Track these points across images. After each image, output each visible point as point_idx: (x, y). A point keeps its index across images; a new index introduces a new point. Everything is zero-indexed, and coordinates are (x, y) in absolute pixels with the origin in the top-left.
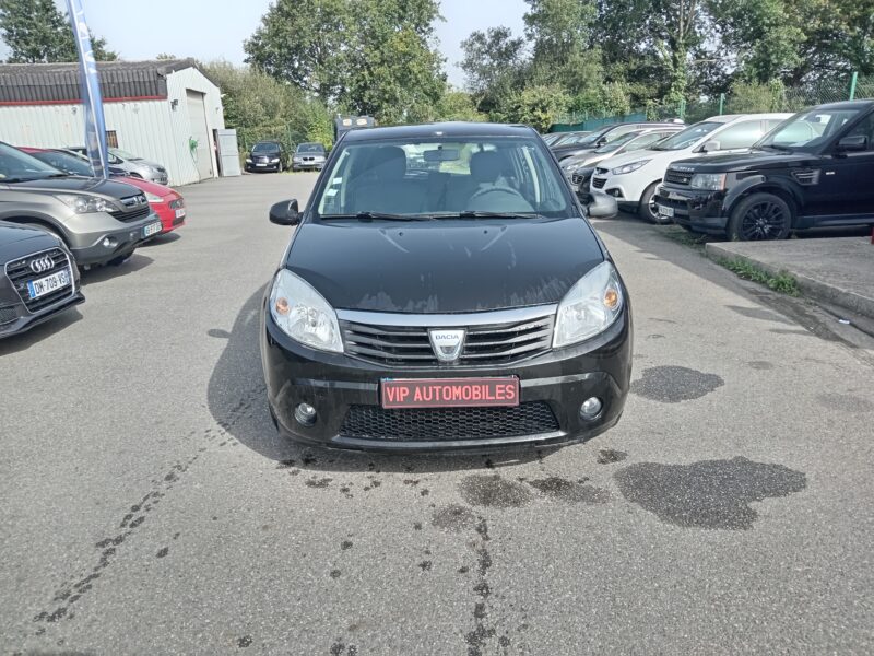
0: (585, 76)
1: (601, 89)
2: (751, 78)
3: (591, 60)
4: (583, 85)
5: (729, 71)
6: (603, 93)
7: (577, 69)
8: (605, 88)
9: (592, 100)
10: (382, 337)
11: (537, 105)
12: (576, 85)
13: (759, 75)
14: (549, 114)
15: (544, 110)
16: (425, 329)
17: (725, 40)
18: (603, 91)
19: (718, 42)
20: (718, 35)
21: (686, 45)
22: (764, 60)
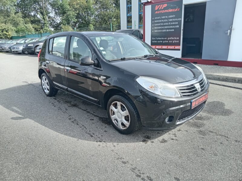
0: (18, 22)
1: (25, 26)
2: (65, 24)
3: (19, 17)
4: (18, 24)
5: (58, 22)
6: (26, 27)
7: (15, 19)
8: (26, 25)
9: (23, 29)
10: (187, 89)
11: (4, 30)
12: (16, 24)
13: (67, 23)
14: (10, 33)
15: (6, 31)
16: (192, 85)
17: (56, 13)
18: (26, 26)
19: (54, 14)
20: (54, 12)
21: (46, 14)
22: (67, 19)
